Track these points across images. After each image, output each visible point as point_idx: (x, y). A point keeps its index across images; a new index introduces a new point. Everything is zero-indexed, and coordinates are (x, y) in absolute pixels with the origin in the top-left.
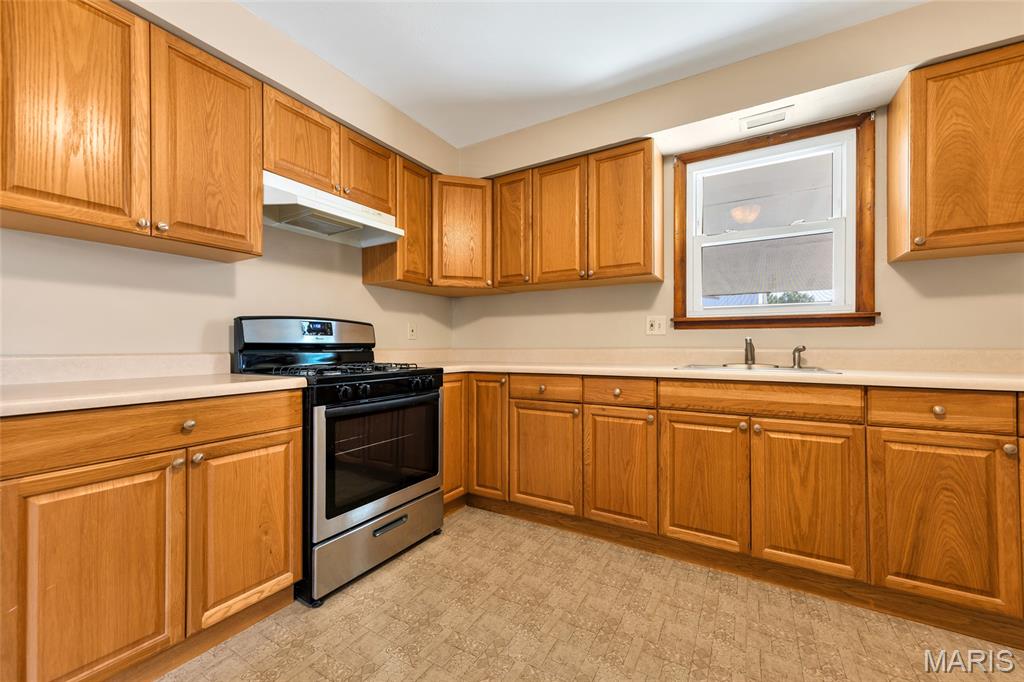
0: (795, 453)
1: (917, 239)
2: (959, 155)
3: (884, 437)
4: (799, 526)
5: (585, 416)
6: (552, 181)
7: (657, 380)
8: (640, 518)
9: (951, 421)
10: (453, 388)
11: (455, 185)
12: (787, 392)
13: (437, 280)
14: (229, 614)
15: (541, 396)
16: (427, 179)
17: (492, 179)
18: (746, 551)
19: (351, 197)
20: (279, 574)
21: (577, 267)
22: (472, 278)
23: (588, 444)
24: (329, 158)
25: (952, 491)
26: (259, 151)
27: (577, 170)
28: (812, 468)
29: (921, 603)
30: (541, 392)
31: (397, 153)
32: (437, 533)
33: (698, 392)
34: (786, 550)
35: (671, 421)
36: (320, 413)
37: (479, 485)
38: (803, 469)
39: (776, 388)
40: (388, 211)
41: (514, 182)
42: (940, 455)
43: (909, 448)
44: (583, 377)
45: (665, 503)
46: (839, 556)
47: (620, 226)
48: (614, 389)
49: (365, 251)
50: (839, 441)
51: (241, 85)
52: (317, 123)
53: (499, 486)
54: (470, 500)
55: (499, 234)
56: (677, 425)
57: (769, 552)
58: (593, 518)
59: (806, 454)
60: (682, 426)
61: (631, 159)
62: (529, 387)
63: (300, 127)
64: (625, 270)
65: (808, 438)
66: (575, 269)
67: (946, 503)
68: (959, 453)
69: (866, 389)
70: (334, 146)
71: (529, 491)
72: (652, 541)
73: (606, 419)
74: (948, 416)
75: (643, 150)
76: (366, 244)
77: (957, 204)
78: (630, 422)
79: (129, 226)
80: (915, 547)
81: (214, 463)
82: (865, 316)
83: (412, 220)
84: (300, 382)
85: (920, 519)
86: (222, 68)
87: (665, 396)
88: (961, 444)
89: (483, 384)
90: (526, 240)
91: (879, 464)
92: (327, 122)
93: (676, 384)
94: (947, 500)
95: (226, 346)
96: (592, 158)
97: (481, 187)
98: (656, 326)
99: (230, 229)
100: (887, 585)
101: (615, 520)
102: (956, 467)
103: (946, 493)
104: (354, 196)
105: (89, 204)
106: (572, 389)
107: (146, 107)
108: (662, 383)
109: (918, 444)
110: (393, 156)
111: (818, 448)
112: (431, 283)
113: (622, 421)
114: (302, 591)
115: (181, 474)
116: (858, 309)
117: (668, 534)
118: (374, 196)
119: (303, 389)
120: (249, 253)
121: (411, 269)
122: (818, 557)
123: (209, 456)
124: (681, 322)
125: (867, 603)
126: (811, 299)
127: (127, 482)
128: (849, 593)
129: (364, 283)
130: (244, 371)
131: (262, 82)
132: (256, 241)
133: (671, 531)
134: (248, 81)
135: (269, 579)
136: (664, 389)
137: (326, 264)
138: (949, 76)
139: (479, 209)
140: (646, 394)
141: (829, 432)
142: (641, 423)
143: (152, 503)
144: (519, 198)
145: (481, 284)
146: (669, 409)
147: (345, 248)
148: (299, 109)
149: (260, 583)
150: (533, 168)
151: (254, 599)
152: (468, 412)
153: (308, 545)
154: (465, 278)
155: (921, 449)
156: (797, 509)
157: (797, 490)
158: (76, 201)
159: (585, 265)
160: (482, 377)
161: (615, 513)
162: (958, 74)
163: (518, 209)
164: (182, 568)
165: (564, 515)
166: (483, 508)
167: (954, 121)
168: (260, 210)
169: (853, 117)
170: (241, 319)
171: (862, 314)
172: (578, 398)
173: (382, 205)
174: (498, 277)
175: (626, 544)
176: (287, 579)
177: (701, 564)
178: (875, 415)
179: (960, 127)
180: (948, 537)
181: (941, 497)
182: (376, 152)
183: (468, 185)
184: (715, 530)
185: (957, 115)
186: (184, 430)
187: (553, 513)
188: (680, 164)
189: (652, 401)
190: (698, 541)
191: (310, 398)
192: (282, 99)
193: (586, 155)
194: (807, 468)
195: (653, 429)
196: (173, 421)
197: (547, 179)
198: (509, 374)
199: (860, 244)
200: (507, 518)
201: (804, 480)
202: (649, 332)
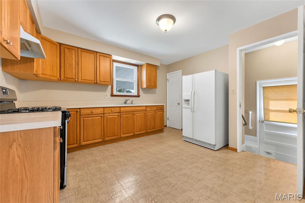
0: (139, 117)
1: (147, 86)
5: (104, 117)
6: (85, 54)
8: (117, 136)
10: (74, 113)
12: (138, 107)
15: (92, 114)
17: (60, 44)
21: (94, 80)
22: (53, 76)
23: (105, 123)
30: (92, 112)
34: (138, 132)
44: (104, 108)
50: (144, 114)
56: (124, 115)
62: (88, 112)
64: (106, 83)
65: (141, 114)
68: (153, 113)
69: (146, 106)
71: (87, 140)
73: (110, 117)
75: (110, 57)
90: (75, 68)
91: (147, 116)
97: (56, 45)
98: (107, 96)
100: (148, 132)
106: (101, 111)
108: (121, 108)
109: (150, 113)
113: (113, 116)
116: (138, 95)
124: (112, 95)
126: (131, 92)
129: (2, 70)
136: (122, 109)
140: (118, 110)
142: (117, 116)
144: (73, 55)
150: (78, 48)
154: (50, 76)
157: (140, 122)
159: (96, 80)
163: (72, 58)
169: (137, 65)
172: (103, 113)
178: (147, 110)
182: (32, 21)
183: (52, 43)
193: (96, 52)
195: (119, 117)
197: (83, 53)
198: (80, 109)
199: (138, 85)
202: (105, 97)
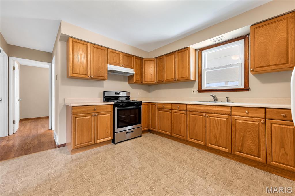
0: (215, 122)
1: (252, 69)
2: (263, 47)
3: (235, 118)
4: (216, 139)
5: (172, 113)
6: (168, 58)
7: (187, 104)
8: (183, 136)
9: (250, 115)
10: (145, 106)
11: (147, 60)
12: (214, 107)
13: (144, 82)
14: (101, 141)
15: (163, 108)
16: (141, 60)
17: (156, 58)
18: (205, 145)
19: (124, 67)
20: (109, 137)
21: (174, 78)
22: (151, 81)
23: (173, 119)
24: (120, 59)
25: (250, 132)
26: (107, 61)
27: (174, 55)
28: (219, 126)
29: (245, 159)
30: (163, 107)
31: (134, 56)
32: (141, 136)
33: (195, 107)
34: (214, 145)
35: (189, 114)
36: (116, 109)
37: (151, 128)
38: (217, 126)
39: (211, 106)
40: (132, 68)
41: (160, 59)
42: (248, 123)
43: (241, 121)
44: (172, 104)
45: (188, 133)
46: (225, 147)
47: (183, 68)
48: (177, 106)
49: (128, 76)
50: (225, 119)
51: (104, 50)
52: (117, 53)
53: (155, 128)
54: (149, 131)
55: (158, 71)
56: (191, 115)
57: (210, 145)
58: (174, 136)
59: (218, 122)
60: (192, 115)
61: (185, 52)
62: (161, 106)
63: (114, 55)
64: (184, 79)
65: (218, 118)
66: (173, 79)
67: (249, 135)
68: (252, 123)
69: (231, 107)
70: (121, 57)
71: (161, 129)
72: (185, 142)
73: (176, 113)
74: (249, 114)
75: (188, 50)
76: (128, 75)
77: (262, 60)
78: (181, 114)
79: (87, 77)
80: (242, 145)
81: (99, 116)
82: (246, 89)
83: (137, 69)
84: (113, 103)
85: (243, 138)
86: (101, 48)
87: (188, 108)
88: (252, 120)
89: (152, 105)
90: (163, 72)
91: (235, 125)
92: (119, 53)
93: (191, 105)
94: (249, 134)
95: (102, 97)
96: (177, 52)
97: (153, 60)
99: (102, 76)
100: (236, 154)
101: (178, 136)
102: (251, 126)
103: (249, 132)
104: (125, 66)
105: (82, 74)
106: (169, 106)
107: (90, 57)
109: (243, 120)
110: (133, 56)
111: (221, 121)
112: (142, 83)
113: (180, 114)
114: (113, 141)
115: (94, 117)
117: (189, 140)
118: (129, 66)
119: (113, 105)
120: (105, 80)
121: (137, 80)
122: (221, 147)
123: (98, 115)
124: (200, 91)
125: (233, 159)
127: (87, 117)
128: (229, 156)
129: (128, 83)
130: (105, 101)
131: (107, 48)
132: (106, 77)
133: (189, 139)
134: (105, 49)
135: (107, 137)
137: (120, 80)
138: (260, 27)
139: (153, 65)
140: (184, 108)
141: (223, 117)
142: (183, 114)
143: (90, 121)
144: (161, 62)
145: (153, 82)
146: (189, 111)
147: (124, 76)
148: (114, 52)
149: (106, 138)
150: (164, 55)
151: (105, 140)
152: (149, 111)
153: (114, 133)
154: (150, 81)
155: (243, 122)
156: (216, 135)
157: (216, 131)
158: (81, 74)
159: (175, 77)
160: (152, 104)
161: (178, 135)
162: (262, 26)
163: (161, 65)
164: (94, 132)
165: (168, 135)
166: (153, 133)
167: (261, 38)
168: (107, 72)
169: (243, 36)
170: (104, 91)
171: (246, 88)
172: (170, 108)
173: (131, 67)
174: (157, 81)
175: (181, 142)
176: (110, 138)
177: (197, 148)
178: (233, 113)
179: (263, 40)
180: (249, 143)
181: (248, 133)
182: (129, 56)
183: (150, 60)
184: (198, 140)
185: (262, 37)
186: (95, 110)
187: (165, 134)
188: (200, 51)
189: (185, 109)
190: (195, 142)
191: (115, 106)
192: (111, 50)
193: (175, 51)
194: (218, 125)
195: (186, 116)
196: (93, 108)
197: (167, 57)
198: (157, 103)
199: (245, 70)
200: (157, 135)
201: (217, 128)
202: (193, 93)
